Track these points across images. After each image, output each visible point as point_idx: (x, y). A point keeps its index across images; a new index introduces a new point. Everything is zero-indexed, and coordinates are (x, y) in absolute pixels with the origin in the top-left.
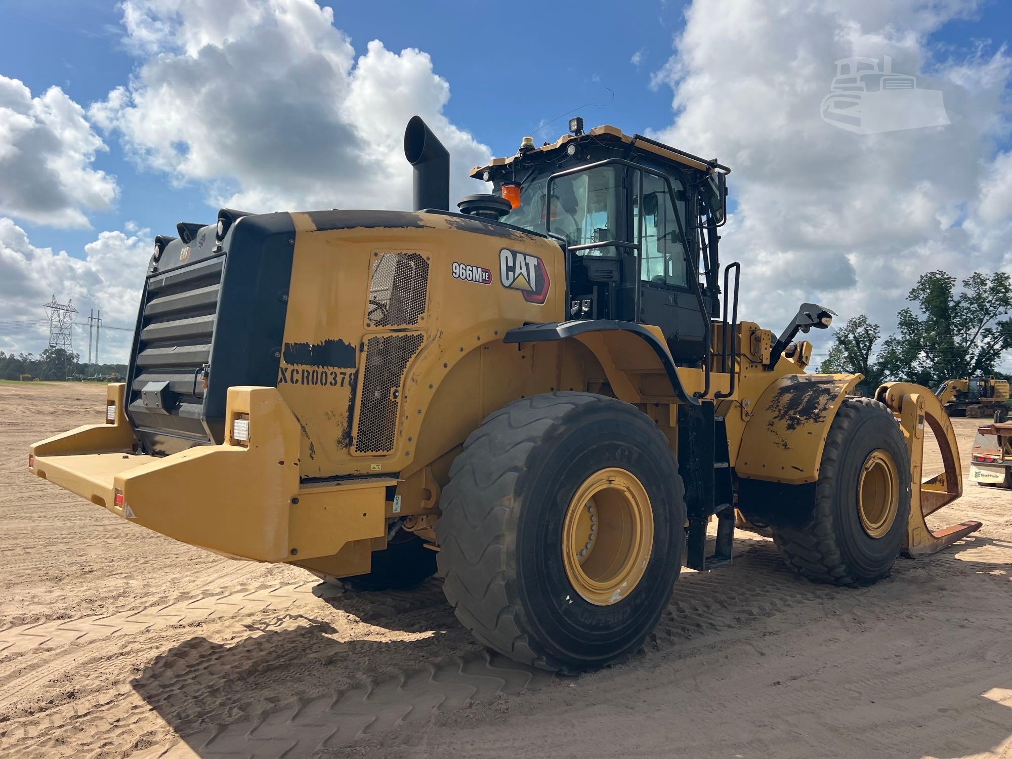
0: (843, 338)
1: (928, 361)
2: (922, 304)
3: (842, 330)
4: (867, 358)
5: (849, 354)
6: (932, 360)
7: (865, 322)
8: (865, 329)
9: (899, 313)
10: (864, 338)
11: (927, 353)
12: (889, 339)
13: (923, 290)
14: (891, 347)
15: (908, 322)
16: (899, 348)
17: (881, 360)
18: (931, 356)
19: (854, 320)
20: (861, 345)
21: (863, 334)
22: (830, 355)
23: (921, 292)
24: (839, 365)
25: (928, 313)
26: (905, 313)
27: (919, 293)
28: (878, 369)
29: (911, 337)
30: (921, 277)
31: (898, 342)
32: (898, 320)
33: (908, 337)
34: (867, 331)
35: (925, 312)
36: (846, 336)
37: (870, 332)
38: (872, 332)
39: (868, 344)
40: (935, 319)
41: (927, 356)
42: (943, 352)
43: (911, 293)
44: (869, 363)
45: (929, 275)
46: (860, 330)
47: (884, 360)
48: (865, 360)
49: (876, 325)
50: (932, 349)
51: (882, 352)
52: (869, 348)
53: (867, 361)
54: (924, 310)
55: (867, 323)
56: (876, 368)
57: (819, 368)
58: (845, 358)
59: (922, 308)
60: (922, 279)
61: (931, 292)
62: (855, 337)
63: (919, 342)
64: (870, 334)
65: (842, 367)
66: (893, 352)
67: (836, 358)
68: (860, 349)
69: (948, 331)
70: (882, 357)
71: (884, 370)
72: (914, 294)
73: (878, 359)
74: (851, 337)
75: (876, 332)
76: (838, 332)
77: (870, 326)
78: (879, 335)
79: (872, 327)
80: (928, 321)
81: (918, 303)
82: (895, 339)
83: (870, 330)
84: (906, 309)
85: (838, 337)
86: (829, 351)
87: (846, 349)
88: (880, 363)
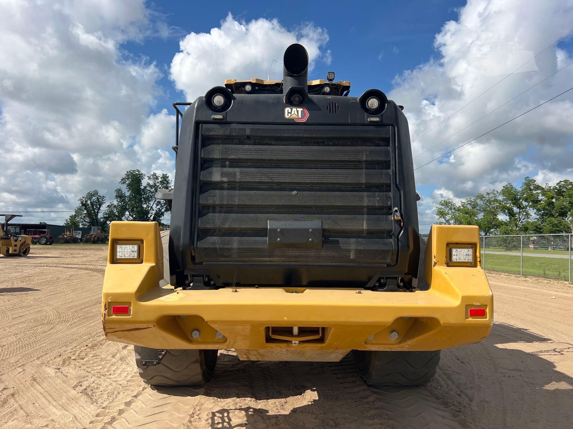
0: (84, 202)
1: (130, 217)
2: (127, 186)
3: (84, 198)
4: (98, 214)
5: (87, 211)
6: (132, 216)
7: (97, 194)
8: (97, 198)
9: (116, 190)
10: (97, 203)
11: (129, 212)
12: (110, 204)
13: (128, 179)
14: (111, 209)
15: (120, 196)
16: (115, 209)
17: (105, 216)
18: (132, 214)
19: (91, 192)
20: (95, 207)
21: (96, 201)
22: (76, 212)
23: (127, 180)
24: (81, 218)
25: (130, 191)
26: (119, 191)
27: (125, 181)
28: (103, 221)
29: (122, 204)
30: (127, 172)
31: (115, 206)
32: (115, 194)
33: (120, 204)
34: (98, 199)
35: (129, 191)
36: (86, 201)
37: (100, 200)
38: (101, 200)
39: (98, 207)
40: (134, 195)
41: (130, 214)
42: (138, 212)
43: (122, 180)
44: (98, 217)
45: (131, 171)
46: (94, 198)
47: (107, 216)
48: (97, 215)
49: (103, 196)
50: (132, 211)
51: (106, 211)
52: (99, 209)
53: (97, 216)
54: (128, 190)
55: (98, 194)
56: (102, 220)
57: (68, 219)
58: (85, 214)
59: (127, 189)
60: (127, 173)
61: (132, 181)
62: (91, 202)
63: (126, 207)
64: (100, 201)
65: (83, 219)
66: (112, 211)
67: (80, 214)
68: (94, 209)
69: (141, 202)
70: (106, 214)
71: (107, 221)
72: (123, 181)
73: (104, 215)
74: (89, 202)
75: (103, 200)
76: (82, 199)
77: (100, 196)
78: (105, 201)
79: (101, 197)
80: (130, 195)
81: (125, 186)
82: (113, 204)
83: (100, 199)
84: (119, 188)
85: (81, 202)
86: (75, 210)
87: (86, 209)
88: (105, 218)
